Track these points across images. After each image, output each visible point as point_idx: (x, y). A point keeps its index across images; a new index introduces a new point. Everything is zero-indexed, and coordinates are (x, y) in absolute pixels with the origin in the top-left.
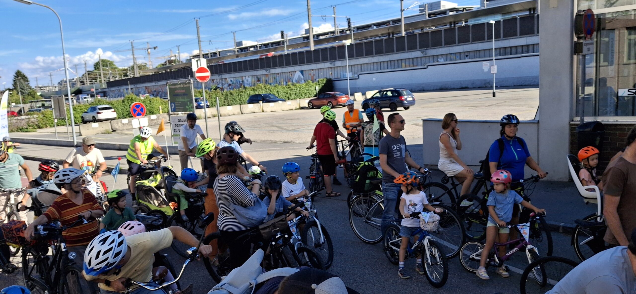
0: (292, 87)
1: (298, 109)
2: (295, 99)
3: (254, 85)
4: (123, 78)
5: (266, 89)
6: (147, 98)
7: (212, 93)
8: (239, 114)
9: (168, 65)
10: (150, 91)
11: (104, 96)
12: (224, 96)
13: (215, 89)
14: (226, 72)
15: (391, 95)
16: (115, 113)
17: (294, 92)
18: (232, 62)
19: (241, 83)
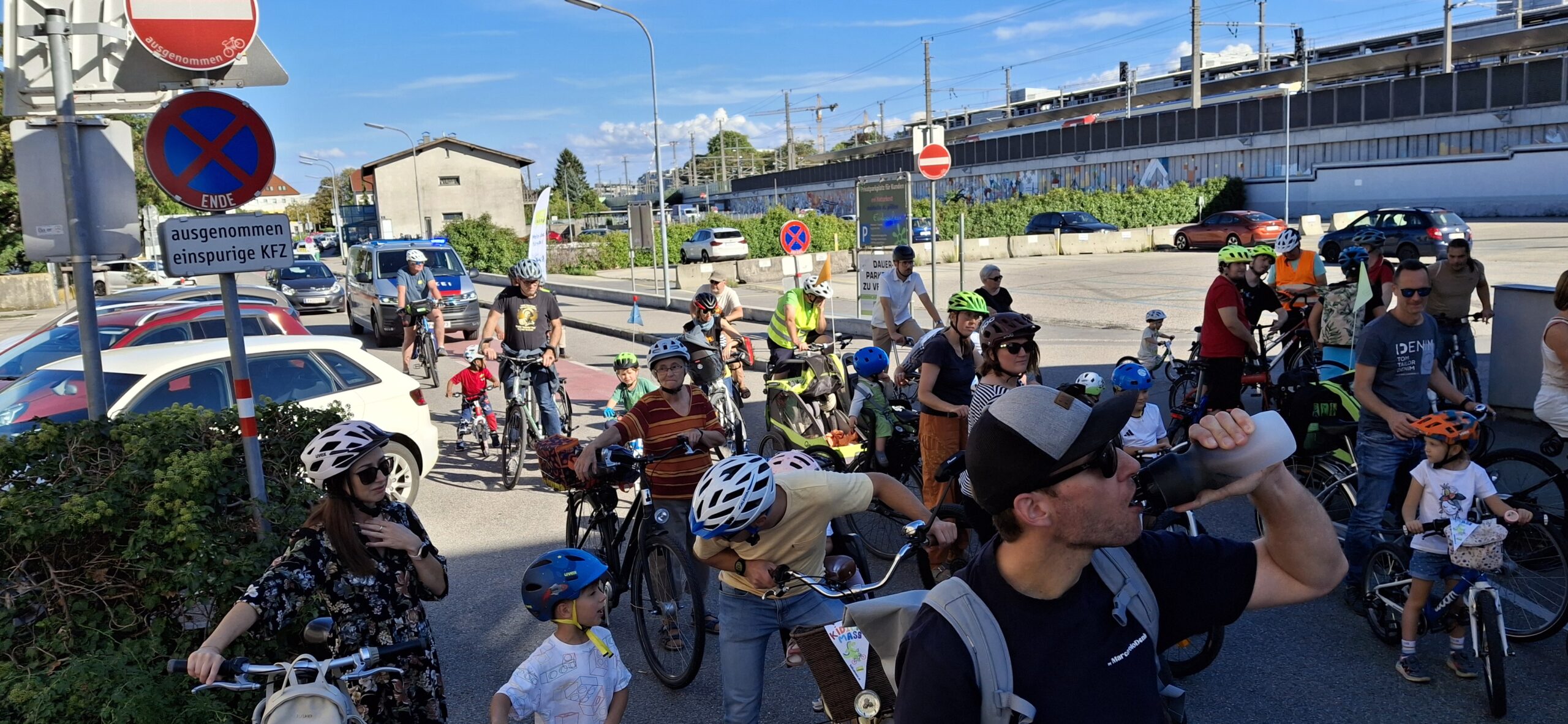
0: (1137, 196)
1: (1148, 250)
2: (1141, 225)
3: (1045, 191)
4: (765, 173)
5: (1072, 200)
6: (810, 216)
7: (948, 209)
8: (1003, 257)
9: (857, 145)
10: (816, 201)
11: (726, 209)
12: (974, 215)
13: (956, 200)
14: (981, 161)
15: (1404, 223)
16: (746, 245)
17: (1141, 210)
18: (997, 137)
19: (1014, 185)
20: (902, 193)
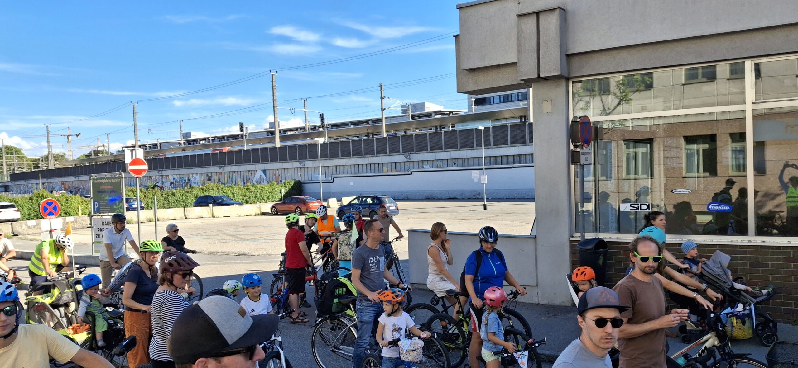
0: (251, 188)
1: (258, 215)
2: (254, 203)
3: (204, 184)
4: (33, 170)
5: (218, 189)
6: (62, 195)
7: (149, 193)
8: (182, 219)
9: (93, 157)
10: (67, 187)
11: (6, 191)
12: (164, 196)
13: (153, 188)
14: (168, 168)
15: (371, 202)
16: (19, 213)
17: (254, 195)
18: (176, 156)
19: (187, 181)
20: (119, 185)
